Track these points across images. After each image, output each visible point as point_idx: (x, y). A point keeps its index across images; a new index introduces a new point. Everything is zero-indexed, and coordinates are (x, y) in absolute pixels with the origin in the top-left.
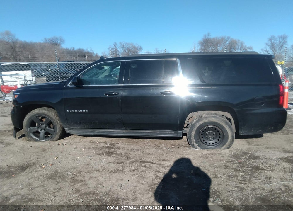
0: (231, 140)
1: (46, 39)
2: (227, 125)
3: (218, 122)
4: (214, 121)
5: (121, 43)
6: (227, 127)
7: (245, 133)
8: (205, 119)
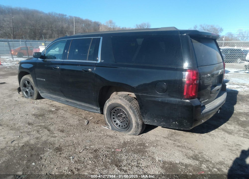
0: (136, 126)
1: (137, 25)
2: (130, 110)
3: (123, 105)
4: (119, 103)
5: (201, 26)
6: (131, 112)
7: (149, 122)
8: (113, 100)
